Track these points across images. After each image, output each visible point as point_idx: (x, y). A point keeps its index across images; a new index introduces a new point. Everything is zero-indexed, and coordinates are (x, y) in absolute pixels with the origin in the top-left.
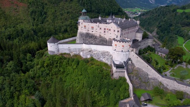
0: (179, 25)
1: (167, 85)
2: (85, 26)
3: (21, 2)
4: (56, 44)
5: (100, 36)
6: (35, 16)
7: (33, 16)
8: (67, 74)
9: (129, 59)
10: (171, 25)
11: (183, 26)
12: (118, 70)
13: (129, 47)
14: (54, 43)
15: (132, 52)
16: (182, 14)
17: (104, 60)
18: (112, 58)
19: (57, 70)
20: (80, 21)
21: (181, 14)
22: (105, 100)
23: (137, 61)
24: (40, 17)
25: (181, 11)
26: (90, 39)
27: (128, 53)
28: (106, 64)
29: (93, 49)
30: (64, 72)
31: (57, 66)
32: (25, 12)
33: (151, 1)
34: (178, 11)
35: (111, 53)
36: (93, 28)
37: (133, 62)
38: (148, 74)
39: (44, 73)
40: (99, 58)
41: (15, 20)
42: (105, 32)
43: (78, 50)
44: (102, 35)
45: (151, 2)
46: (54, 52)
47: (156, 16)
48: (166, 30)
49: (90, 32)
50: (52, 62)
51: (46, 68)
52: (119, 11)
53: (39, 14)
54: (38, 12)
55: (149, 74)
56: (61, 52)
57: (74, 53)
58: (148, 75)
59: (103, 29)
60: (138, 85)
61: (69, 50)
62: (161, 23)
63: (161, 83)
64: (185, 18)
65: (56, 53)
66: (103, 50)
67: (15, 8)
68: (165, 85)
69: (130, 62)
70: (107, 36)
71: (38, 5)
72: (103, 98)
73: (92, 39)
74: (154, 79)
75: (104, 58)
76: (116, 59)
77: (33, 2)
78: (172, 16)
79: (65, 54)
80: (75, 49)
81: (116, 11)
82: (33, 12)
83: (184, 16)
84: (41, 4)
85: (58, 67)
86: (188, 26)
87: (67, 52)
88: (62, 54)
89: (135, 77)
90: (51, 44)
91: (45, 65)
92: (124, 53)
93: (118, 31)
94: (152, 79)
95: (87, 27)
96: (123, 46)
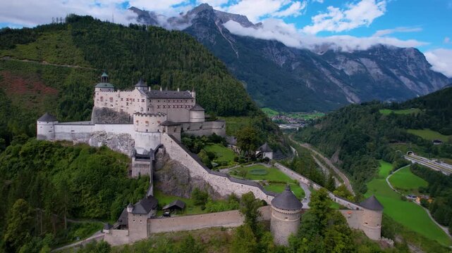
0: (384, 138)
1: (218, 187)
2: (102, 98)
3: (47, 86)
4: (50, 123)
5: (122, 112)
6: (68, 110)
7: (63, 111)
8: (57, 171)
9: (161, 146)
10: (368, 139)
11: (393, 142)
12: (138, 162)
13: (158, 124)
14: (48, 121)
15: (165, 134)
16: (389, 117)
17: (122, 150)
18: (133, 145)
19: (39, 161)
20: (97, 90)
21: (387, 116)
22: (101, 207)
23: (172, 148)
24: (78, 113)
25: (387, 112)
26: (107, 117)
27: (157, 135)
28: (125, 156)
29: (107, 132)
30: (51, 167)
31: (43, 156)
32: (51, 103)
33: (352, 100)
34: (381, 111)
35: (133, 137)
36: (111, 99)
37: (168, 151)
38: (188, 170)
39: (15, 166)
40: (114, 147)
41: (26, 117)
42: (127, 103)
43: (86, 135)
44: (125, 110)
45: (350, 101)
46: (45, 137)
47: (342, 122)
48: (357, 149)
49: (109, 106)
50: (34, 149)
51: (21, 158)
52: (248, 108)
53: (77, 107)
54: (76, 102)
55: (190, 169)
56: (57, 138)
57: (80, 140)
58: (189, 172)
59: (125, 100)
60: (170, 190)
61: (72, 134)
62: (348, 137)
63: (208, 185)
64: (395, 125)
65: (49, 139)
66: (121, 132)
67: (33, 96)
68: (215, 188)
69: (160, 150)
70: (131, 110)
71: (78, 91)
72: (100, 203)
73: (111, 117)
74: (199, 179)
75: (122, 145)
76: (139, 146)
77: (71, 85)
78: (370, 121)
79: (64, 141)
80: (82, 133)
81: (241, 109)
82: (65, 102)
83: (393, 122)
84: (85, 89)
85: (44, 158)
86: (404, 142)
87: (68, 138)
88: (58, 141)
89: (166, 176)
90: (42, 123)
91: (20, 152)
92: (151, 134)
93: (143, 101)
94: (195, 178)
95: (104, 99)
96: (147, 122)
